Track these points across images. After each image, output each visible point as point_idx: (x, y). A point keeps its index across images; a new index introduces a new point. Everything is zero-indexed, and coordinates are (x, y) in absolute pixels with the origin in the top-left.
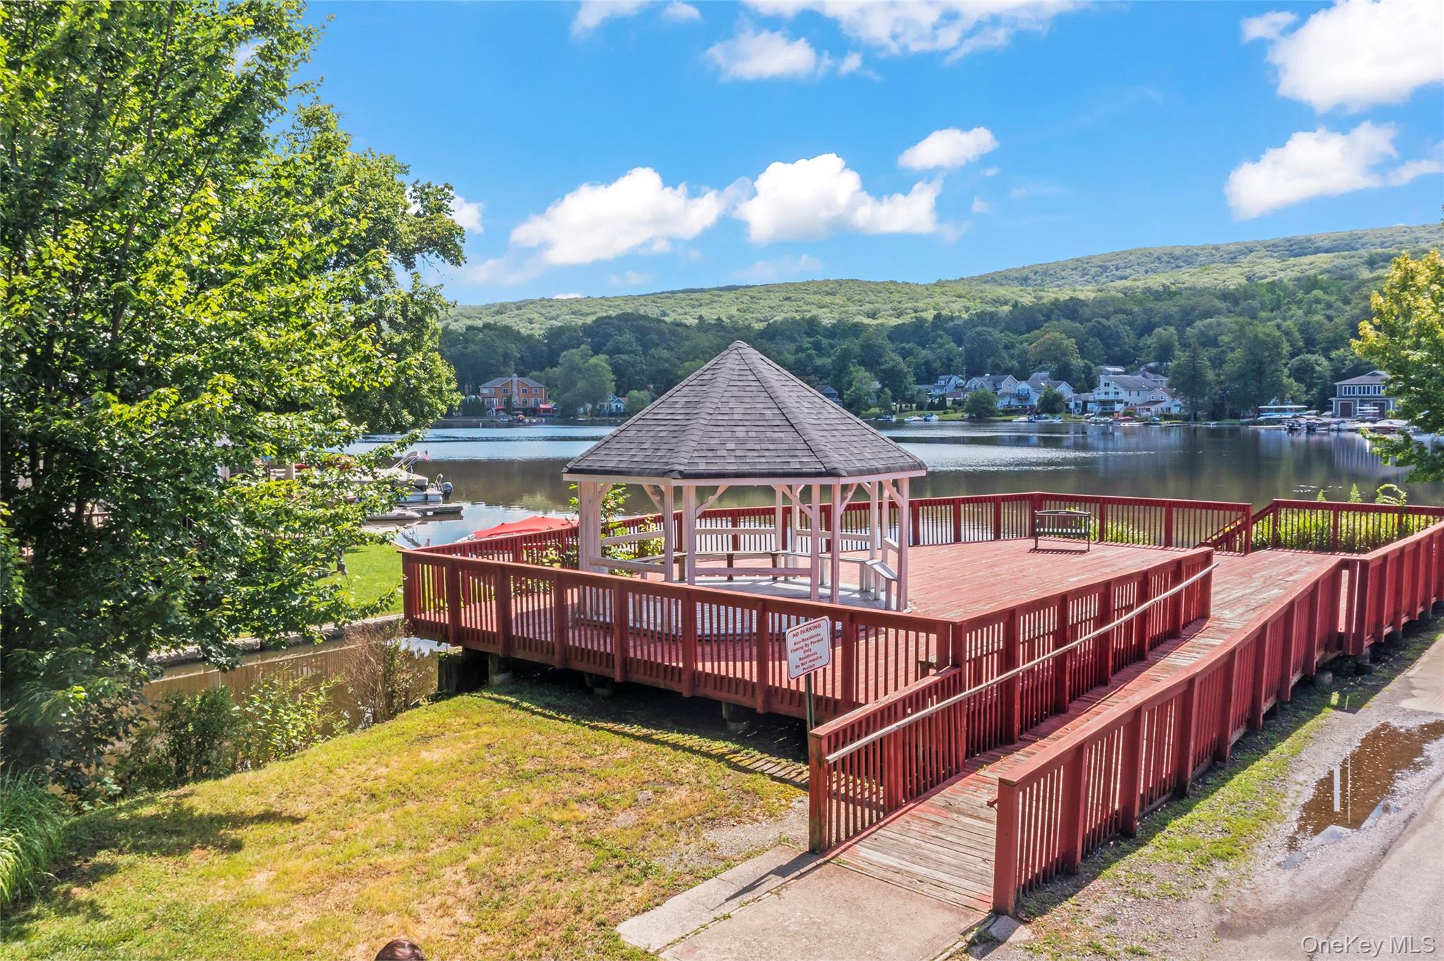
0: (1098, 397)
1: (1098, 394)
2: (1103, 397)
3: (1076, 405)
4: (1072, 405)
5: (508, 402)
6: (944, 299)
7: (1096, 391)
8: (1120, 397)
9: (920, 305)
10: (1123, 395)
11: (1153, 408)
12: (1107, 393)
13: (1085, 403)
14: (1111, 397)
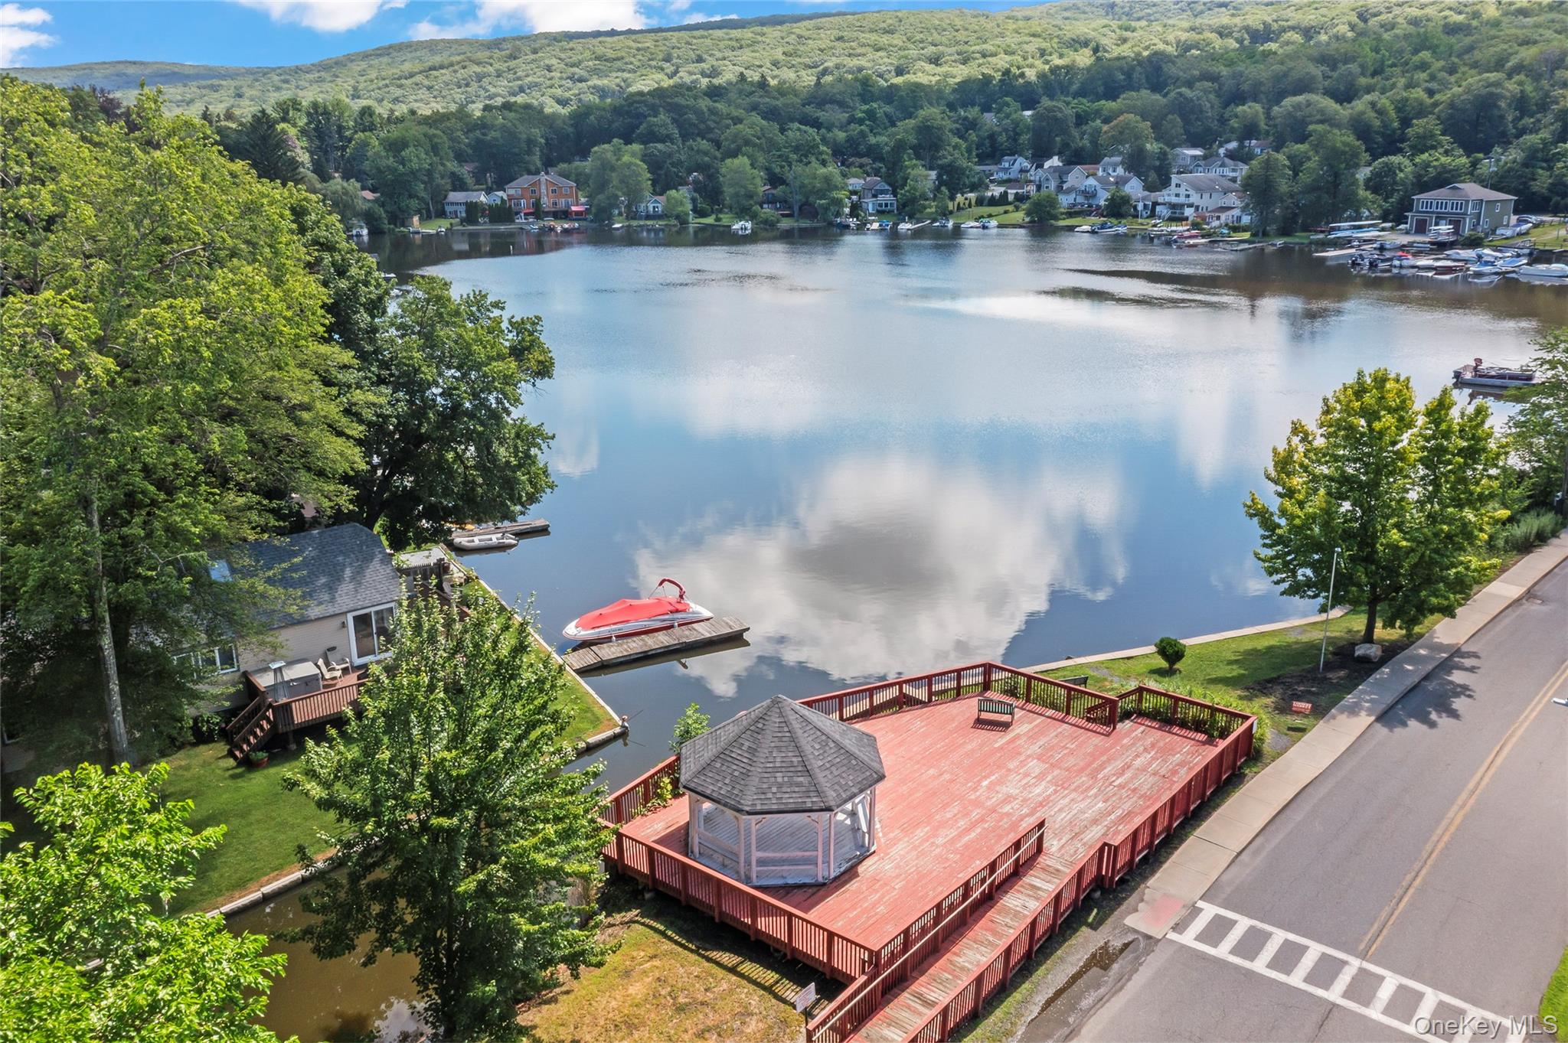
0: (1167, 199)
1: (1167, 196)
2: (1174, 200)
3: (1145, 206)
4: (1140, 207)
5: (537, 204)
6: (1017, 39)
7: (1165, 192)
8: (1191, 200)
9: (988, 47)
10: (1195, 199)
11: (1223, 216)
12: (1177, 195)
13: (1155, 204)
14: (1182, 200)
